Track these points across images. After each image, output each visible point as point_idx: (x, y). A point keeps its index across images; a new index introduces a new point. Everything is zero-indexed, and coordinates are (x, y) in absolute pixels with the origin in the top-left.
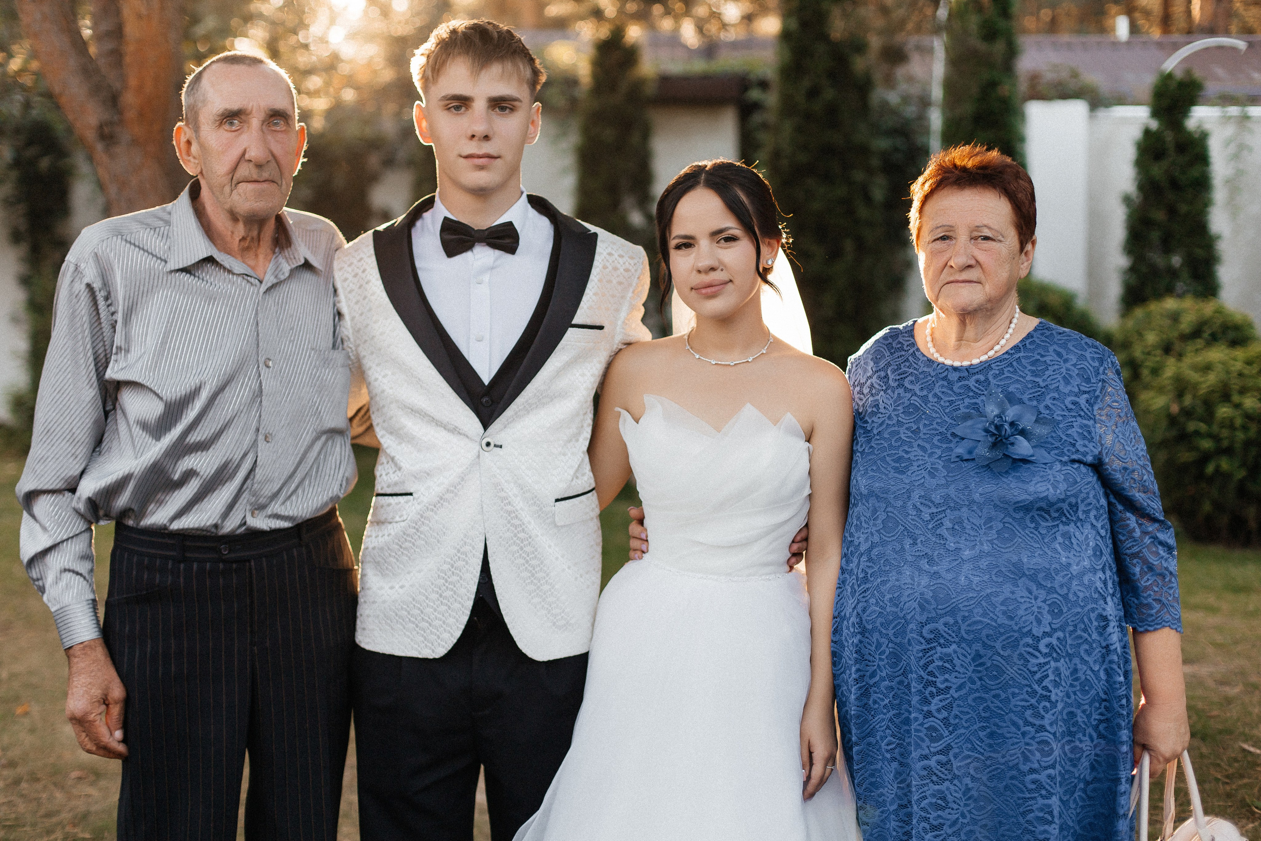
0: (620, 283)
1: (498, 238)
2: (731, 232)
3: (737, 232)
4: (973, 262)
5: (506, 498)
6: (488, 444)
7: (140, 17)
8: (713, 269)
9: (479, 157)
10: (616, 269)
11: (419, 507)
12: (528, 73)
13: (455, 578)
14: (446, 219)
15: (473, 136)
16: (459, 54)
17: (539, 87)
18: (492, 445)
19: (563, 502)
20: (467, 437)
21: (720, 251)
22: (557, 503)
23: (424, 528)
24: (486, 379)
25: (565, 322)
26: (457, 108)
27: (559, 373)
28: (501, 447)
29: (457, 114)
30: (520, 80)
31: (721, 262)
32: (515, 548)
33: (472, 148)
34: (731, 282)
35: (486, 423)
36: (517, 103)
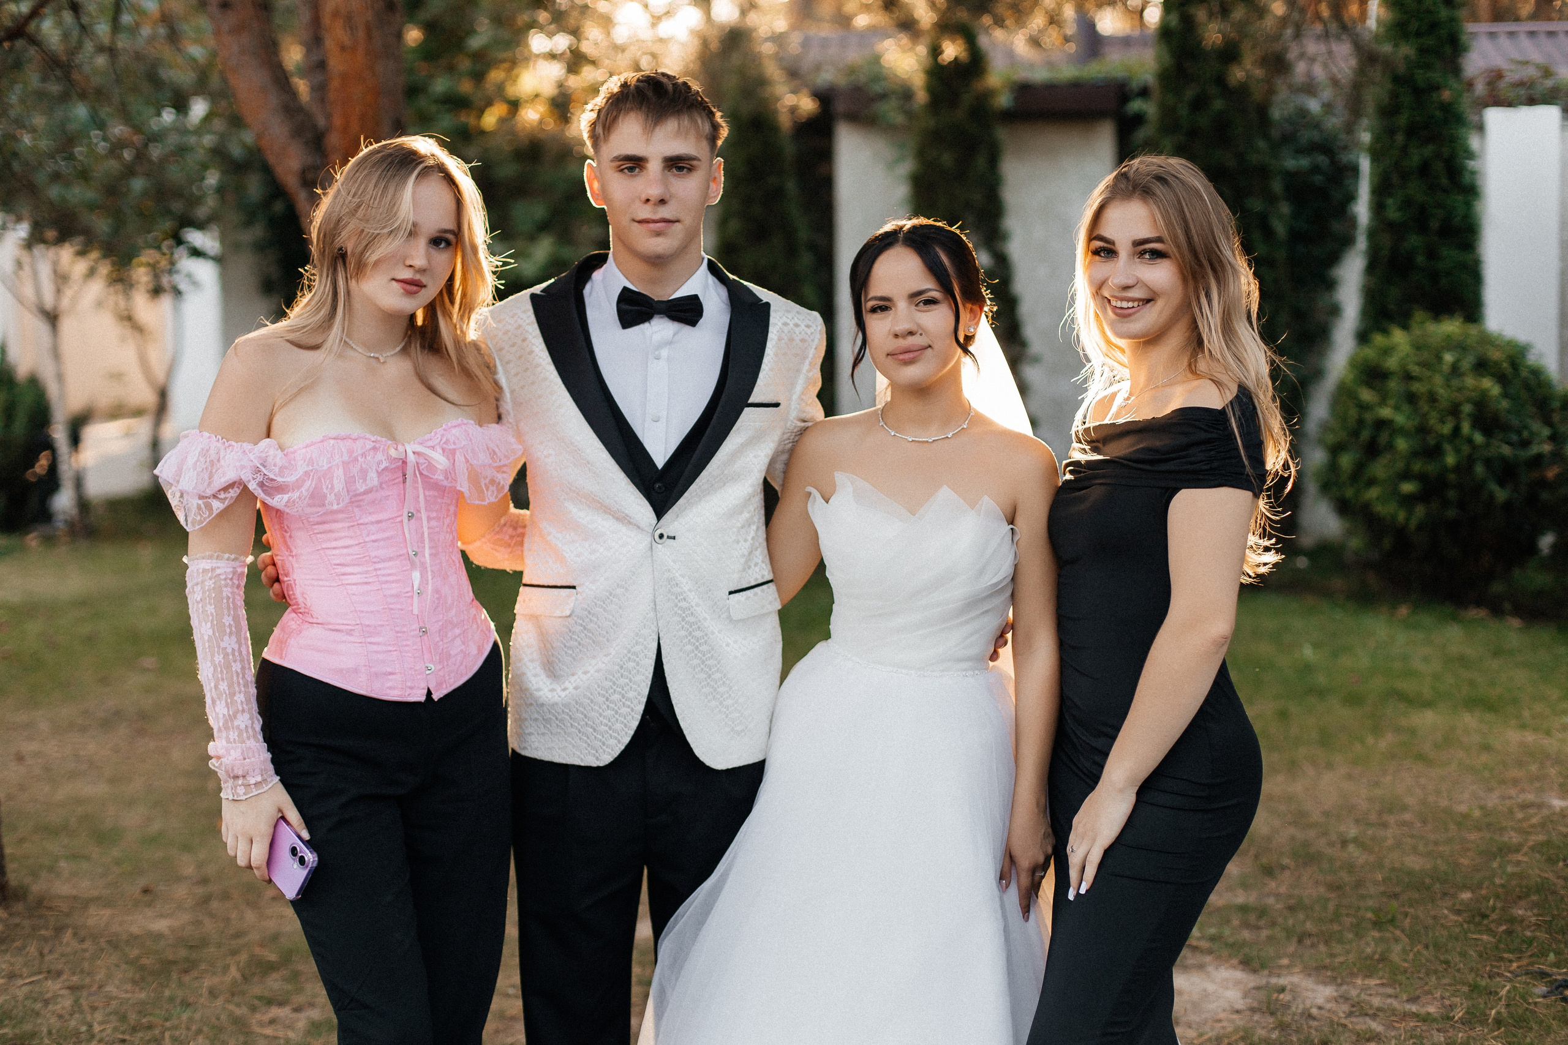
0: (796, 355)
1: (680, 310)
2: (931, 294)
3: (936, 294)
5: (681, 594)
6: (661, 536)
7: (343, 48)
8: (911, 333)
9: (655, 221)
10: (791, 340)
11: (584, 602)
12: (707, 127)
14: (625, 289)
15: (648, 200)
16: (631, 108)
17: (720, 143)
18: (665, 537)
19: (737, 595)
20: (639, 527)
21: (919, 314)
22: (731, 596)
23: (592, 626)
24: (660, 461)
25: (741, 402)
26: (631, 169)
28: (674, 538)
29: (631, 176)
30: (699, 136)
31: (919, 325)
32: (690, 647)
33: (645, 212)
34: (930, 346)
35: (660, 512)
36: (695, 163)
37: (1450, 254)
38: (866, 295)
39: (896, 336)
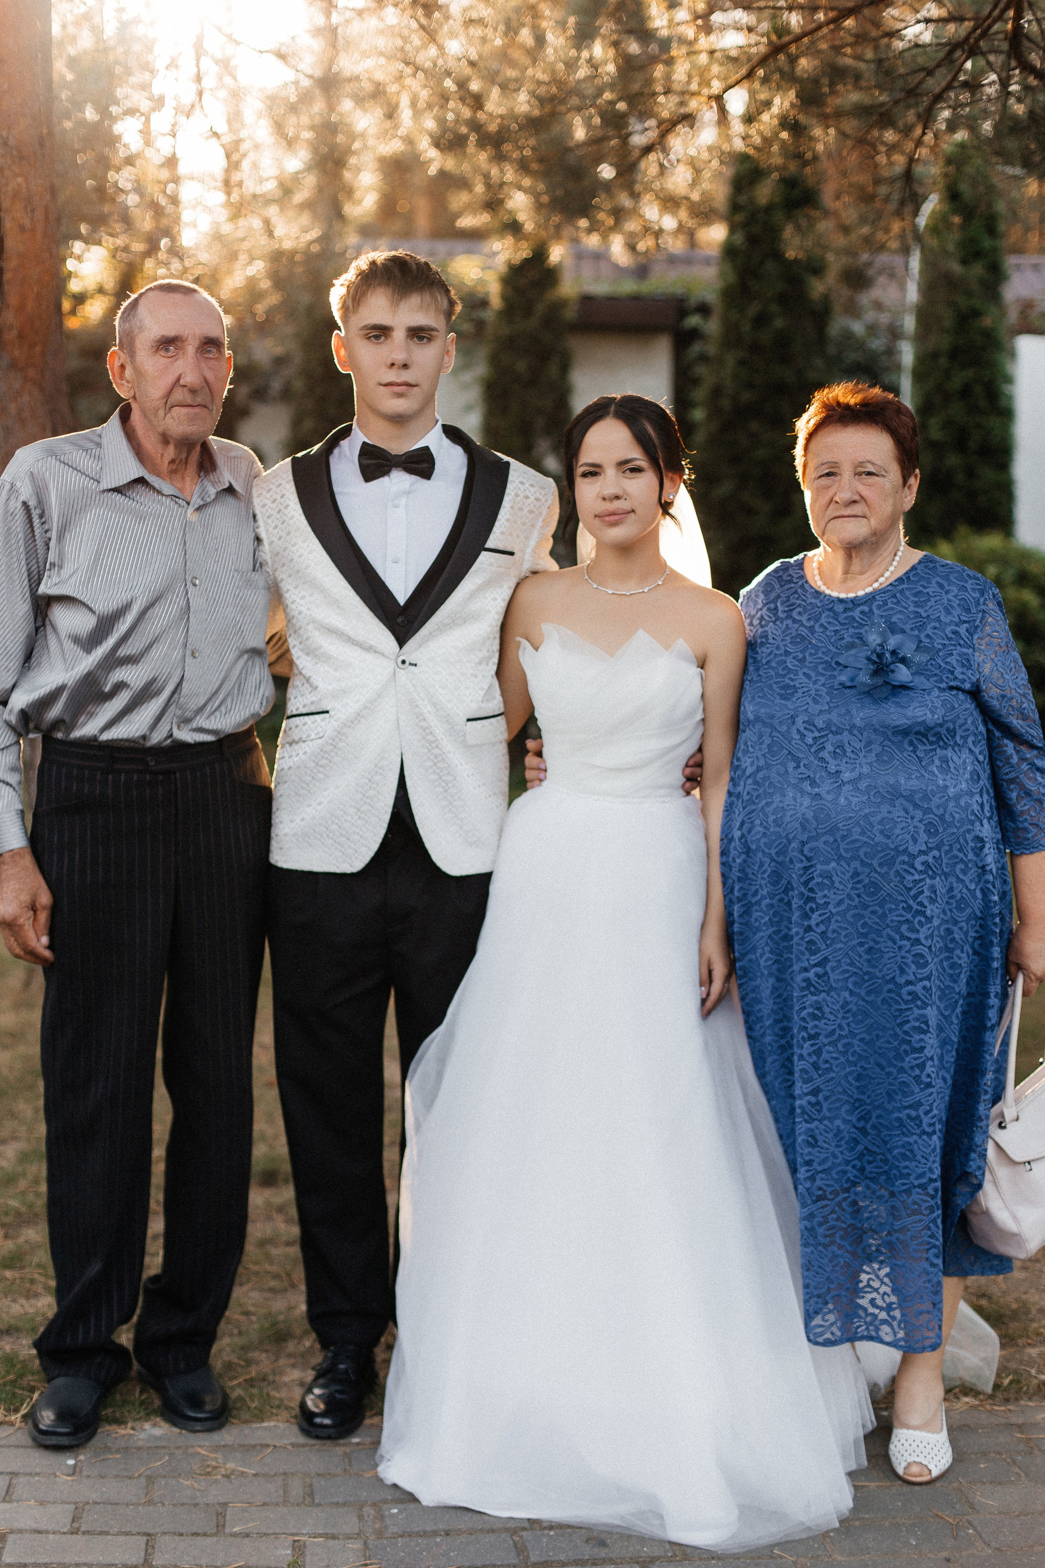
0: (531, 512)
1: (416, 463)
2: (638, 463)
3: (643, 463)
4: (857, 498)
5: (421, 715)
6: (404, 662)
8: (617, 497)
9: (398, 385)
10: (527, 497)
11: (335, 724)
12: (445, 304)
13: (372, 792)
14: (364, 443)
15: (393, 364)
16: (380, 285)
17: (454, 318)
18: (407, 663)
19: (474, 723)
20: (383, 654)
21: (626, 480)
22: (469, 723)
23: (341, 744)
24: (402, 599)
25: (478, 546)
26: (377, 337)
27: (473, 595)
28: (415, 664)
29: (378, 343)
30: (437, 310)
31: (625, 491)
32: (429, 764)
33: (391, 376)
34: (633, 511)
35: (401, 642)
36: (434, 333)
37: (988, 474)
38: (577, 462)
39: (604, 499)
